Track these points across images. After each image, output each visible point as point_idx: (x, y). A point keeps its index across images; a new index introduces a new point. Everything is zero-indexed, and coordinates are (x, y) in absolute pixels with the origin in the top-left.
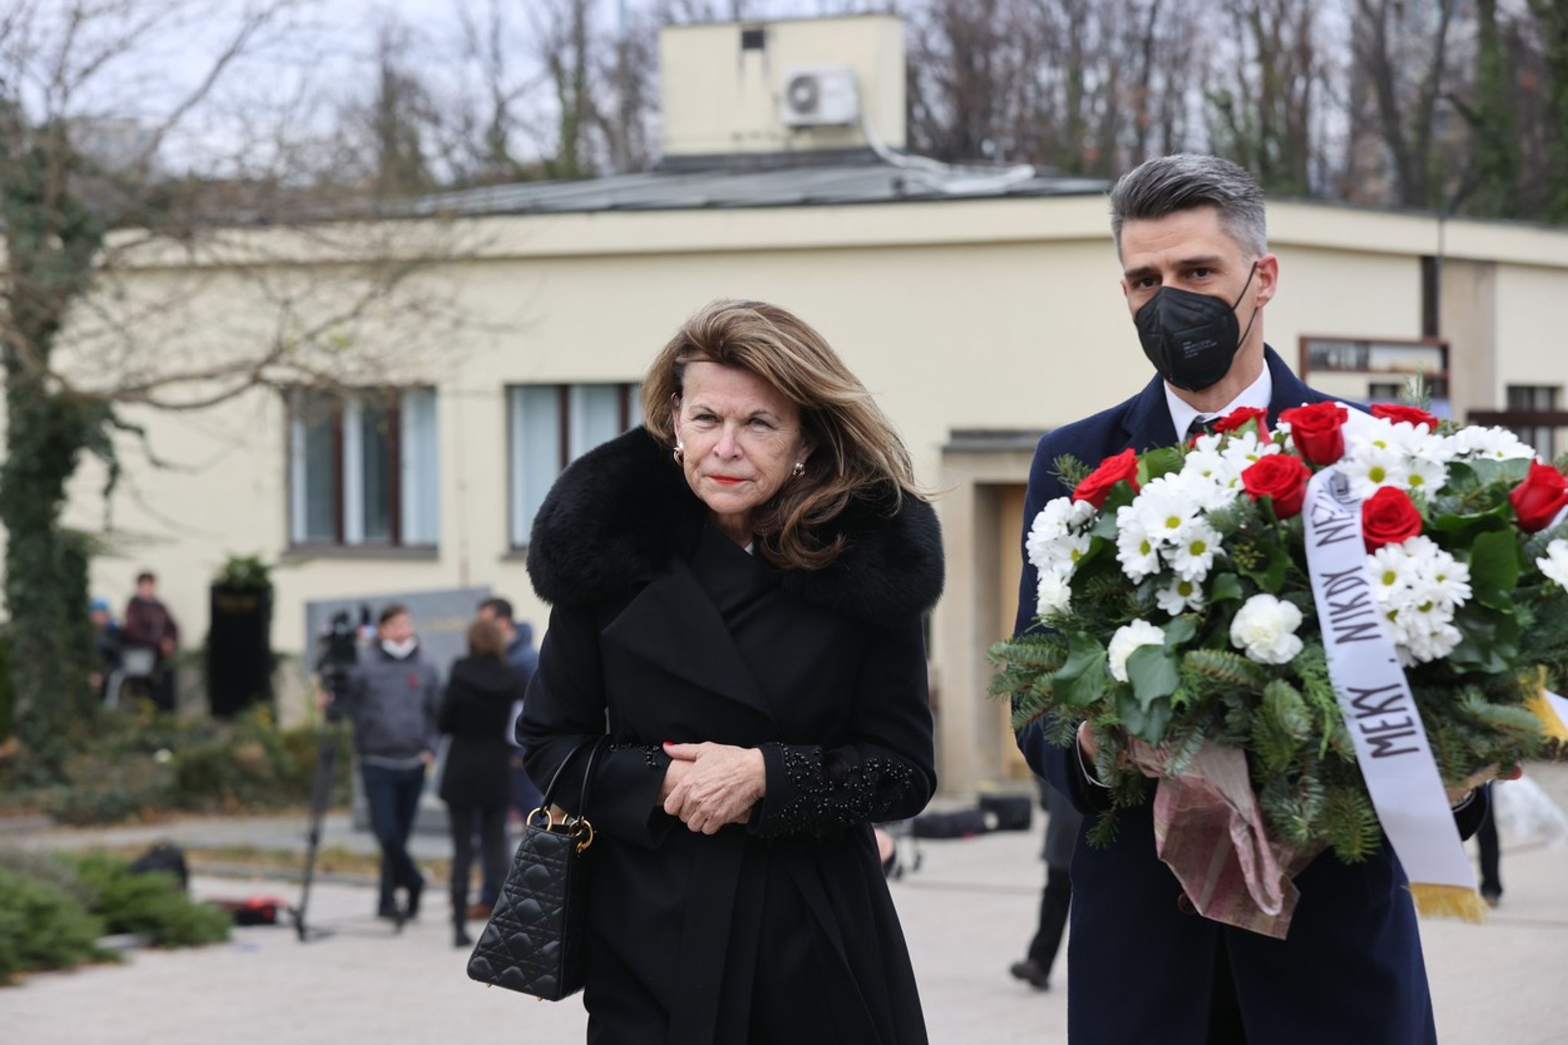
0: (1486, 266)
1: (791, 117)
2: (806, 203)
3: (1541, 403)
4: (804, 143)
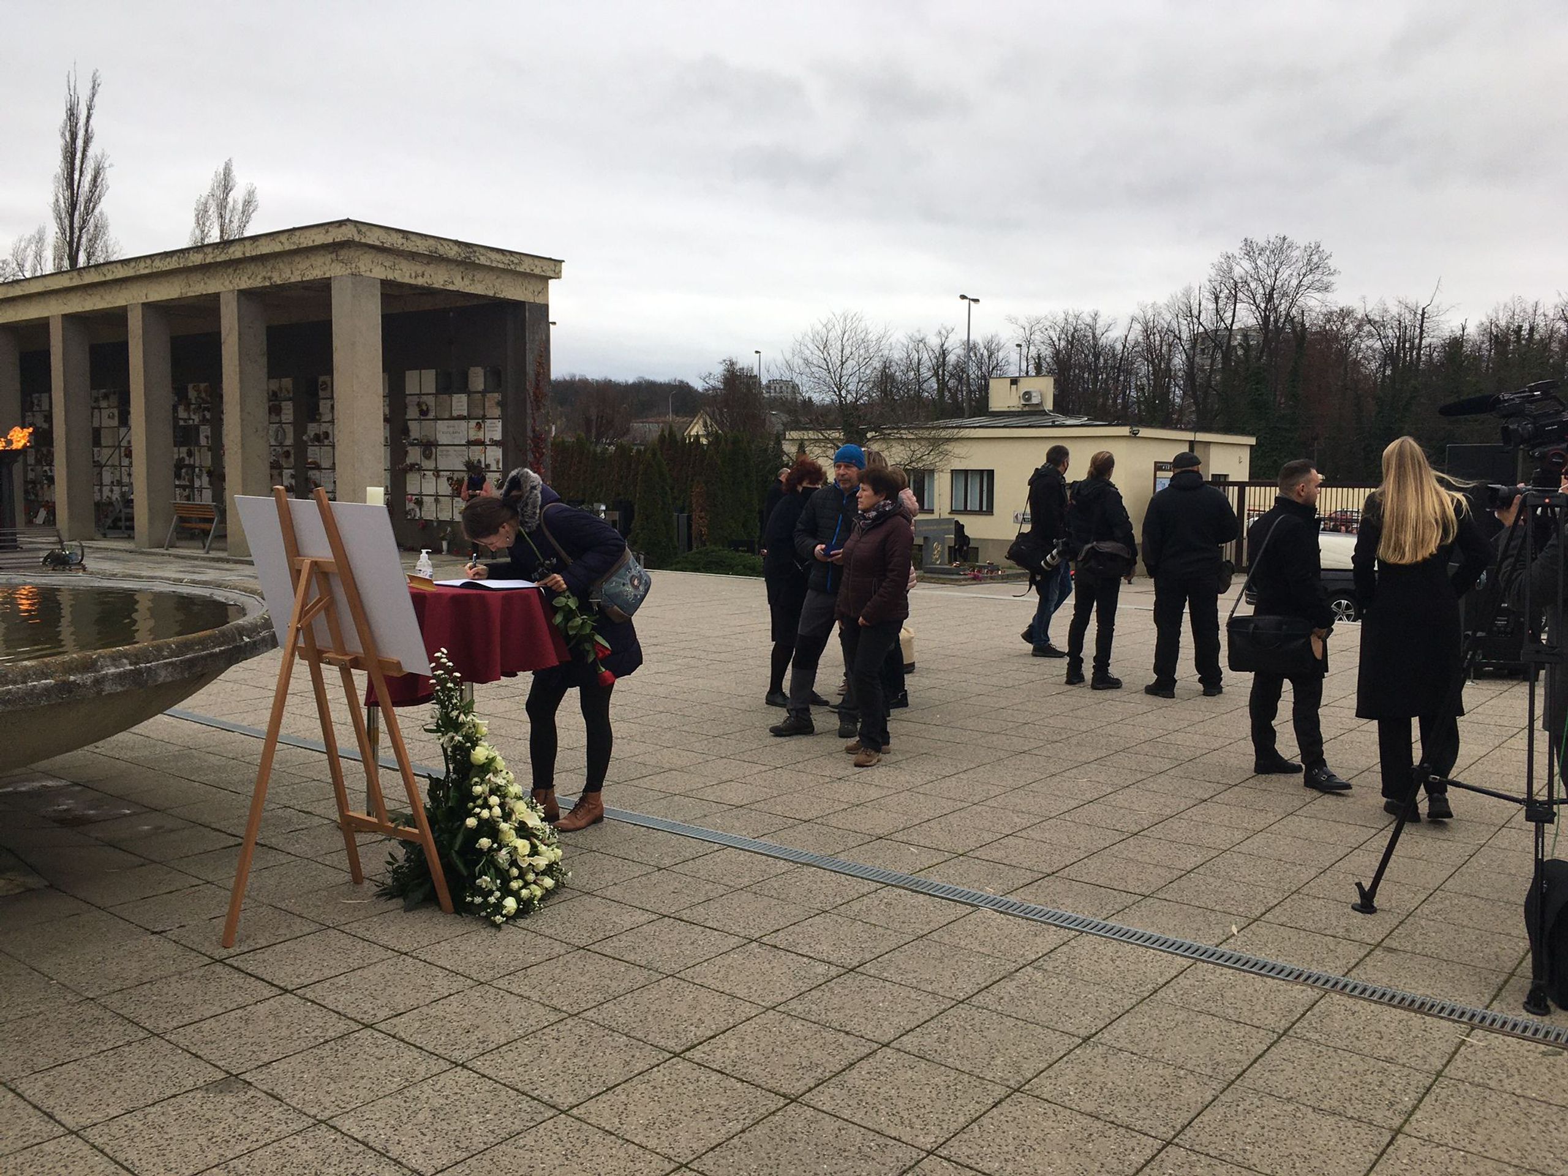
0: (1208, 444)
1: (1023, 402)
2: (1030, 426)
3: (1222, 479)
4: (1027, 409)
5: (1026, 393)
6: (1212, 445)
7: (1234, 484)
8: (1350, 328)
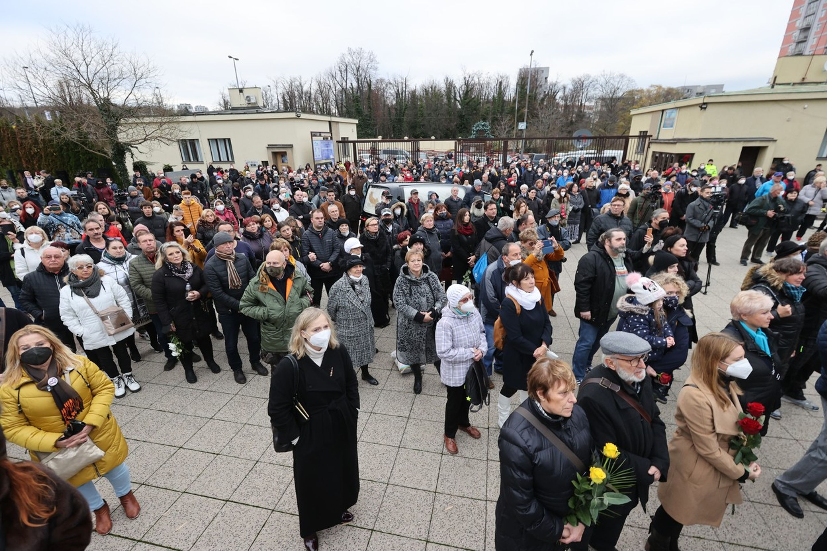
0: (338, 122)
1: (245, 102)
2: (244, 113)
3: (346, 140)
4: (250, 106)
5: (248, 97)
6: (340, 124)
7: (351, 142)
8: (384, 85)
